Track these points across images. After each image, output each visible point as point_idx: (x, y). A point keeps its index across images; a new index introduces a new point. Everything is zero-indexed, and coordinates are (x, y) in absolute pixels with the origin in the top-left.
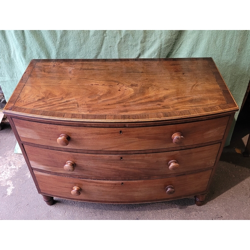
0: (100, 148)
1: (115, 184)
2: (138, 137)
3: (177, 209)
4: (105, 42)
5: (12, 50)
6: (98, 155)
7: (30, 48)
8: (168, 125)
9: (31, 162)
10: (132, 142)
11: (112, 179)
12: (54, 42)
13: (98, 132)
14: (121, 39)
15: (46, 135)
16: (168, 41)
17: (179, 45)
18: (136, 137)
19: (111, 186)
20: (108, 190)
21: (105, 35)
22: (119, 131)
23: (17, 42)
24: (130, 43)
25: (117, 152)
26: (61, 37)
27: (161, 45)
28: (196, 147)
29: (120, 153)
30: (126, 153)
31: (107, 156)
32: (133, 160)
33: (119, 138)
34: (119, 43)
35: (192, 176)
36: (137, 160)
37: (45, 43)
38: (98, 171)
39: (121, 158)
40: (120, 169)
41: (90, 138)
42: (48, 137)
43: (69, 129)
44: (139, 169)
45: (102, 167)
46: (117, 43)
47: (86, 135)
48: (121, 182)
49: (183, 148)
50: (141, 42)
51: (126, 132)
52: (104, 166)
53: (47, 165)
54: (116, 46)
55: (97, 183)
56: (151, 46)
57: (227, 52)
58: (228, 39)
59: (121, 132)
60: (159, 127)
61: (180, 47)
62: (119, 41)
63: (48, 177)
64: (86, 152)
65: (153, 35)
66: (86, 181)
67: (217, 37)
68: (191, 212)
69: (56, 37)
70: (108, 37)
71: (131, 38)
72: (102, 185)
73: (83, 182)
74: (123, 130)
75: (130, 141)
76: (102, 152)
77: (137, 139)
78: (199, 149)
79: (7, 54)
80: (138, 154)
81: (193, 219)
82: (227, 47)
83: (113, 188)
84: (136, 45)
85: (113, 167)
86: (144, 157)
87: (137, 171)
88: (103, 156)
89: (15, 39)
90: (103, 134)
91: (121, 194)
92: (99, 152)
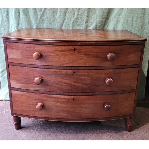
0: (60, 64)
1: (69, 99)
2: (86, 55)
3: (113, 133)
4: (65, 22)
5: (11, 26)
6: (58, 70)
7: (21, 23)
8: (104, 45)
9: (11, 81)
10: (81, 59)
11: (66, 94)
12: (36, 21)
13: (60, 49)
14: (74, 20)
15: (26, 54)
16: (101, 22)
17: (107, 25)
18: (84, 55)
19: (66, 101)
20: (63, 105)
21: (65, 18)
22: (74, 48)
23: (14, 20)
24: (79, 23)
25: (71, 68)
26: (40, 18)
27: (97, 24)
28: (123, 68)
29: (74, 68)
30: (77, 68)
31: (64, 71)
32: (82, 75)
33: (73, 55)
34: (73, 23)
35: (122, 96)
36: (84, 75)
37: (30, 21)
38: (57, 86)
39: (74, 73)
40: (73, 83)
41: (55, 54)
42: (27, 55)
43: (42, 47)
44: (86, 84)
45: (60, 82)
46: (72, 23)
47: (52, 52)
48: (73, 97)
49: (115, 67)
50: (85, 22)
51: (78, 49)
52: (62, 80)
53: (22, 83)
54: (71, 24)
55: (55, 98)
56: (91, 25)
57: (135, 28)
58: (134, 20)
59: (75, 50)
60: (98, 46)
61: (107, 26)
62: (73, 21)
63: (22, 95)
64: (51, 67)
65: (92, 19)
66: (48, 97)
67: (128, 19)
68: (123, 135)
69: (37, 17)
70: (67, 19)
71: (79, 20)
72: (59, 100)
73: (46, 98)
74: (76, 48)
75: (80, 58)
76: (62, 68)
77: (85, 56)
78: (125, 70)
79: (7, 28)
80: (85, 69)
81: (126, 140)
82: (134, 25)
83: (67, 104)
84: (83, 24)
85: (68, 82)
86: (89, 73)
87: (84, 86)
88: (61, 71)
89: (14, 18)
90: (63, 51)
91: (72, 110)
92: (60, 68)
